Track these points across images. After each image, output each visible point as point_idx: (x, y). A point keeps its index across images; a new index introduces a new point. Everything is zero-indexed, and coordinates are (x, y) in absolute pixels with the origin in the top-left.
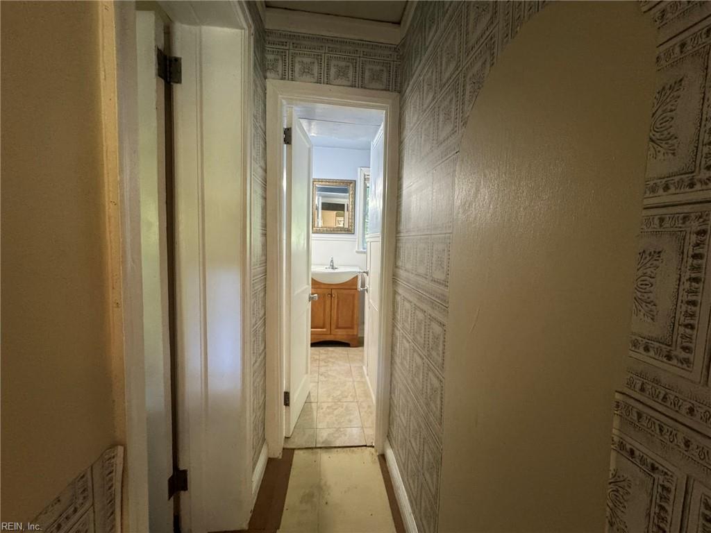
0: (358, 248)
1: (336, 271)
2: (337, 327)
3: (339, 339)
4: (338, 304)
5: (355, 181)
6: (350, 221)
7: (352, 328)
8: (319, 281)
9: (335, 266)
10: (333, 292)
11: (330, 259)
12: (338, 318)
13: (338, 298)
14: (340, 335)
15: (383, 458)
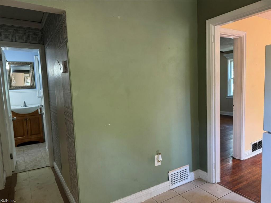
0: (39, 95)
1: (28, 107)
2: (32, 135)
3: (33, 140)
4: (30, 123)
5: (33, 62)
6: (33, 82)
7: (40, 134)
8: (19, 113)
9: (27, 105)
10: (27, 117)
11: (24, 102)
12: (31, 130)
13: (30, 120)
14: (34, 138)
15: (53, 168)
